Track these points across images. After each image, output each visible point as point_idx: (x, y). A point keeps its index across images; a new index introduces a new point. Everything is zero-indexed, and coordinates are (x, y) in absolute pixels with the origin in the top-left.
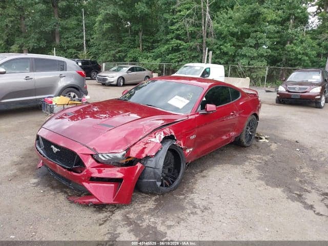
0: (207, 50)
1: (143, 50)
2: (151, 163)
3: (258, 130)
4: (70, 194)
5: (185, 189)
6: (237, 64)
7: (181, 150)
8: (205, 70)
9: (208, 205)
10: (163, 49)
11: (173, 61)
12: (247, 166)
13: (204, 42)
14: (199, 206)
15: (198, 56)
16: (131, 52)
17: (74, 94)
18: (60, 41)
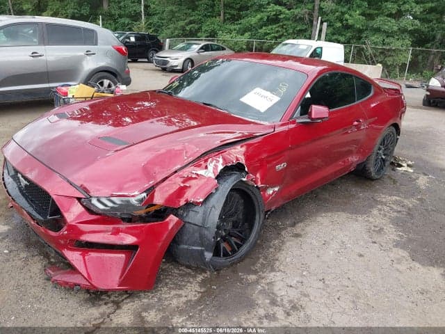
0: (319, 22)
1: (225, 21)
2: (195, 217)
3: (397, 151)
4: (52, 260)
5: (261, 260)
6: (364, 43)
7: (256, 191)
8: (315, 50)
9: (299, 299)
10: (254, 20)
11: (268, 37)
12: (377, 217)
13: (316, 8)
14: (282, 300)
15: (305, 30)
16: (208, 23)
17: (108, 81)
18: (109, 6)
